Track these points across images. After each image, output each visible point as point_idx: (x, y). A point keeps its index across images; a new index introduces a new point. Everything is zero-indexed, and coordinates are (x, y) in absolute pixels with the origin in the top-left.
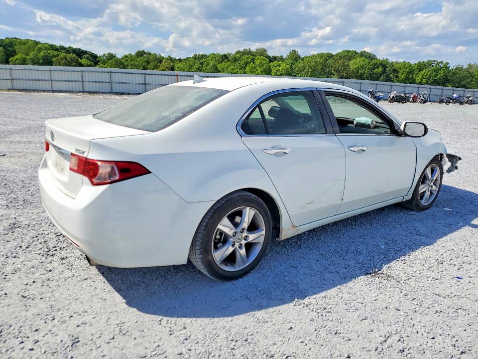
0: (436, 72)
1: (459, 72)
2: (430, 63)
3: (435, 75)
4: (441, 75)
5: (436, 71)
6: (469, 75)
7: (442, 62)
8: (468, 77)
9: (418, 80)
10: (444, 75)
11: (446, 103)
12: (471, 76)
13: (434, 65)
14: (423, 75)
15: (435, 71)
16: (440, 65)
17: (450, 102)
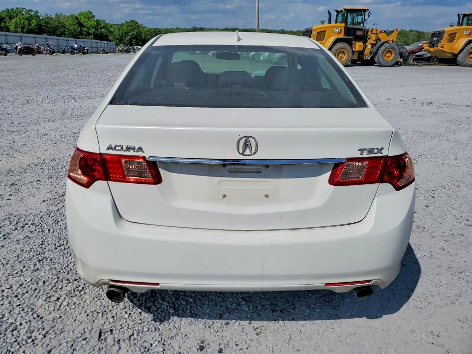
0: (29, 21)
1: (51, 22)
2: (19, 11)
3: (29, 24)
4: (34, 23)
5: (29, 19)
6: (60, 25)
7: (31, 11)
8: (60, 27)
9: (12, 28)
10: (38, 24)
11: (71, 53)
12: (63, 26)
13: (24, 13)
14: (16, 23)
15: (27, 19)
16: (30, 13)
17: (74, 53)
